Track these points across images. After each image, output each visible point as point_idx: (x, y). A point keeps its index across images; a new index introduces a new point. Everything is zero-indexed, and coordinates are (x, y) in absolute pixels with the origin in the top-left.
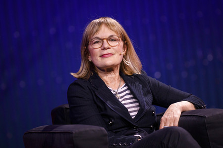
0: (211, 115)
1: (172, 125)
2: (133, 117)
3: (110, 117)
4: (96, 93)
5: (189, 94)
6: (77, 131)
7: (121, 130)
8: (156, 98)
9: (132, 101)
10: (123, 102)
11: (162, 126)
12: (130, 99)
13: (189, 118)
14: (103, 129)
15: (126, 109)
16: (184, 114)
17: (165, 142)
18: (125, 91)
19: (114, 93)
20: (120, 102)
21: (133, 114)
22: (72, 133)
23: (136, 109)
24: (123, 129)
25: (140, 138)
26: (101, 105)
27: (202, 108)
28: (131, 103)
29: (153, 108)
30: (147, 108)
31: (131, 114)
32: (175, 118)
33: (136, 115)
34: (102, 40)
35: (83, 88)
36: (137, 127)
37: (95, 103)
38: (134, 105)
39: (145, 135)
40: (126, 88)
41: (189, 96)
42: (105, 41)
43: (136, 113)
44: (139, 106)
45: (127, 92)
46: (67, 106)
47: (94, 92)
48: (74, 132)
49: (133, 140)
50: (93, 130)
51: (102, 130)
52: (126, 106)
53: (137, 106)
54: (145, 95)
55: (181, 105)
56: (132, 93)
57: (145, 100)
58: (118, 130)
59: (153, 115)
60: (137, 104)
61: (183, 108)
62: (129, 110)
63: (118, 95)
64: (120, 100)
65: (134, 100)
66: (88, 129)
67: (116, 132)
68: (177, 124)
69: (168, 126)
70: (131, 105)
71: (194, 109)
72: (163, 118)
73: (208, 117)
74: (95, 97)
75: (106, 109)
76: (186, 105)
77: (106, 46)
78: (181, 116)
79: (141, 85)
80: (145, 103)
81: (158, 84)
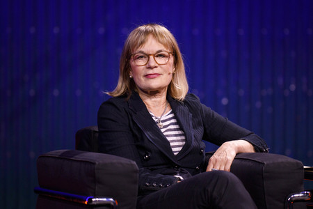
0: (271, 162)
1: (222, 169)
2: (175, 154)
3: (146, 150)
4: (134, 117)
5: (249, 132)
6: (101, 162)
7: (158, 167)
8: (208, 132)
9: (177, 132)
10: (165, 134)
11: (210, 168)
12: (175, 130)
13: (244, 162)
14: (135, 163)
15: (168, 143)
16: (240, 156)
17: (210, 189)
18: (170, 119)
19: (156, 120)
20: (162, 133)
21: (176, 150)
22: (94, 164)
23: (181, 143)
24: (161, 167)
25: (180, 179)
26: (137, 134)
27: (262, 151)
28: (176, 135)
29: (203, 144)
30: (194, 144)
31: (174, 149)
32: (227, 161)
33: (180, 152)
34: (148, 56)
35: (118, 109)
36: (179, 167)
37: (131, 130)
38: (179, 138)
39: (188, 176)
40: (171, 116)
41: (249, 134)
42: (151, 57)
43: (180, 149)
44: (186, 140)
45: (173, 121)
46: (96, 129)
47: (131, 116)
48: (97, 163)
49: (171, 182)
50: (121, 164)
51: (132, 165)
52: (169, 139)
53: (182, 141)
54: (194, 127)
55: (237, 145)
56: (178, 123)
57: (193, 134)
58: (155, 167)
59: (202, 153)
60: (183, 138)
61: (239, 148)
62: (172, 144)
63: (161, 124)
64: (163, 130)
65: (180, 132)
66: (115, 161)
67: (152, 170)
68: (228, 167)
69: (217, 168)
70: (175, 138)
71: (253, 151)
72: (212, 158)
73: (268, 165)
74: (131, 123)
75: (143, 139)
76: (244, 145)
77: (152, 64)
78: (235, 159)
79: (191, 114)
80: (193, 137)
81: (213, 114)
